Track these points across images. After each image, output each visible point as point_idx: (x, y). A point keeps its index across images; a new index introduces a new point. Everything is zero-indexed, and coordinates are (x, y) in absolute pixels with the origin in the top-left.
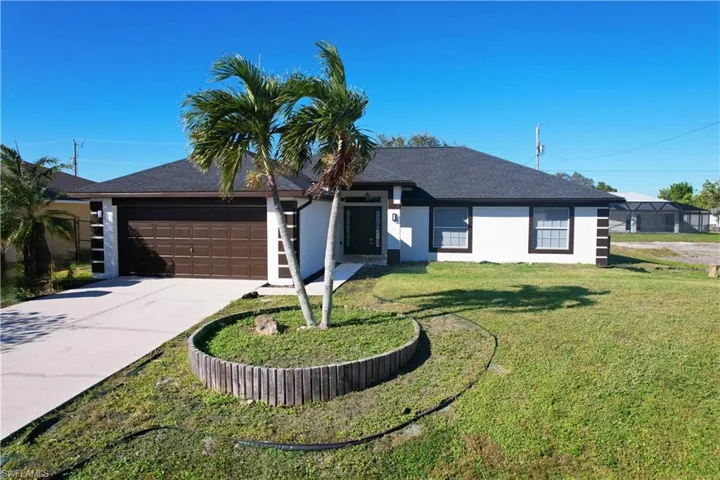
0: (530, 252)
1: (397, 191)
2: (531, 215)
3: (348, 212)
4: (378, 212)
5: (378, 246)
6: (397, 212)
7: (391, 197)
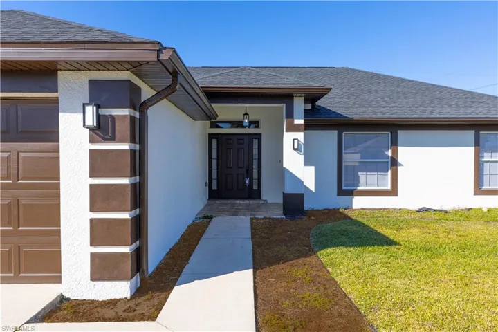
0: (476, 194)
1: (299, 105)
2: (477, 143)
3: (214, 142)
4: (255, 142)
5: (255, 187)
6: (300, 136)
7: (290, 115)
